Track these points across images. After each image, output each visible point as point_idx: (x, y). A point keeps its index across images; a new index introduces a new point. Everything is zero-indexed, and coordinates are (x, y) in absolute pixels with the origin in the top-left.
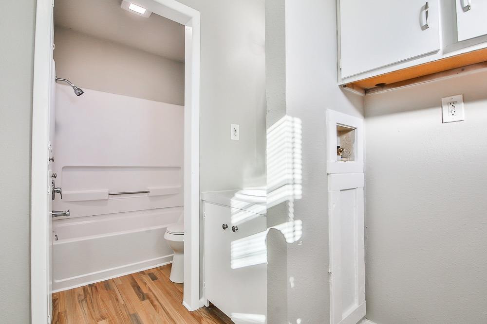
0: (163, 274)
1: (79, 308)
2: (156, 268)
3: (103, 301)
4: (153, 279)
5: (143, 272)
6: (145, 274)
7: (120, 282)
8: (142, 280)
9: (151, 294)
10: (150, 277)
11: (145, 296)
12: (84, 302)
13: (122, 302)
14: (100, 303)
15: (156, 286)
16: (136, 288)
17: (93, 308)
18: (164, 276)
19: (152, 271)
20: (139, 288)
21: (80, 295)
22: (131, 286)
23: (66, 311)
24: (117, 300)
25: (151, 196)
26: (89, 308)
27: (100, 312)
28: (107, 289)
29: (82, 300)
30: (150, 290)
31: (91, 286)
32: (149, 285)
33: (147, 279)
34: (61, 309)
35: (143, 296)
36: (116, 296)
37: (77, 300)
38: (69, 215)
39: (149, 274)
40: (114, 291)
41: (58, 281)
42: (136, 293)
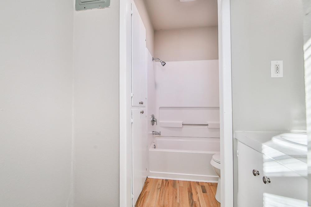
0: (211, 190)
1: (155, 193)
2: (208, 183)
3: (168, 195)
4: (203, 192)
5: (198, 183)
6: (199, 185)
7: (182, 185)
8: (195, 189)
9: (198, 203)
10: (202, 189)
11: (193, 203)
12: (159, 190)
13: (178, 201)
14: (167, 195)
15: (203, 198)
16: (190, 193)
17: (162, 197)
18: (212, 192)
19: (205, 185)
20: (192, 194)
21: (159, 184)
22: (187, 191)
23: (149, 192)
24: (176, 197)
25: (209, 128)
26: (160, 196)
27: (164, 202)
28: (173, 187)
29: (159, 189)
30: (199, 200)
31: (166, 180)
32: (199, 195)
33: (199, 190)
34: (148, 189)
35: (192, 202)
36: (176, 194)
37: (157, 187)
38: (160, 135)
39: (202, 186)
40: (176, 190)
41: (151, 172)
42: (189, 197)
